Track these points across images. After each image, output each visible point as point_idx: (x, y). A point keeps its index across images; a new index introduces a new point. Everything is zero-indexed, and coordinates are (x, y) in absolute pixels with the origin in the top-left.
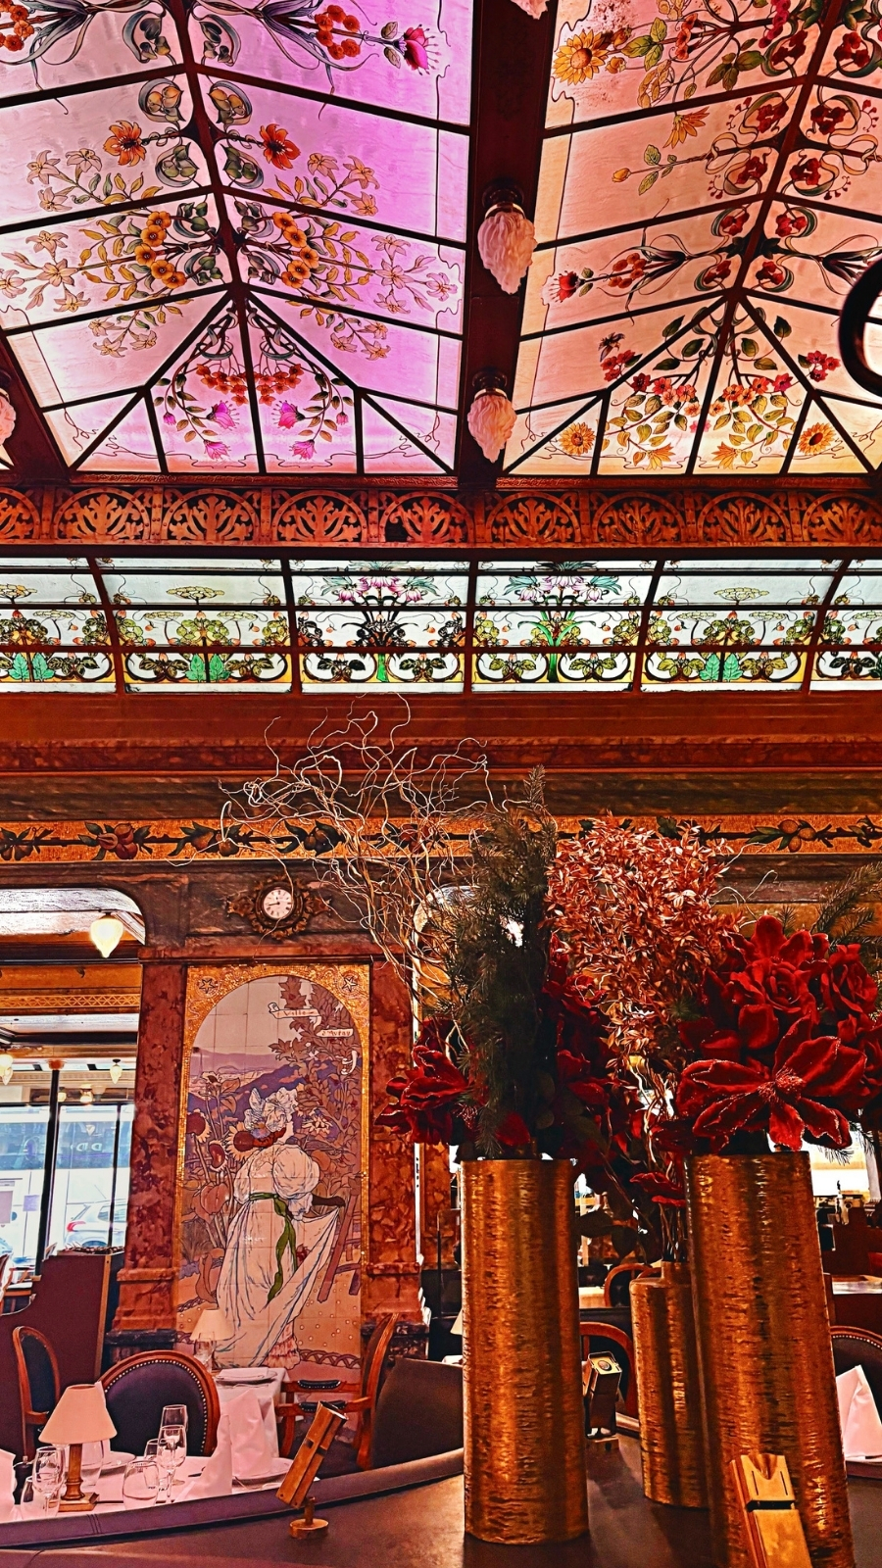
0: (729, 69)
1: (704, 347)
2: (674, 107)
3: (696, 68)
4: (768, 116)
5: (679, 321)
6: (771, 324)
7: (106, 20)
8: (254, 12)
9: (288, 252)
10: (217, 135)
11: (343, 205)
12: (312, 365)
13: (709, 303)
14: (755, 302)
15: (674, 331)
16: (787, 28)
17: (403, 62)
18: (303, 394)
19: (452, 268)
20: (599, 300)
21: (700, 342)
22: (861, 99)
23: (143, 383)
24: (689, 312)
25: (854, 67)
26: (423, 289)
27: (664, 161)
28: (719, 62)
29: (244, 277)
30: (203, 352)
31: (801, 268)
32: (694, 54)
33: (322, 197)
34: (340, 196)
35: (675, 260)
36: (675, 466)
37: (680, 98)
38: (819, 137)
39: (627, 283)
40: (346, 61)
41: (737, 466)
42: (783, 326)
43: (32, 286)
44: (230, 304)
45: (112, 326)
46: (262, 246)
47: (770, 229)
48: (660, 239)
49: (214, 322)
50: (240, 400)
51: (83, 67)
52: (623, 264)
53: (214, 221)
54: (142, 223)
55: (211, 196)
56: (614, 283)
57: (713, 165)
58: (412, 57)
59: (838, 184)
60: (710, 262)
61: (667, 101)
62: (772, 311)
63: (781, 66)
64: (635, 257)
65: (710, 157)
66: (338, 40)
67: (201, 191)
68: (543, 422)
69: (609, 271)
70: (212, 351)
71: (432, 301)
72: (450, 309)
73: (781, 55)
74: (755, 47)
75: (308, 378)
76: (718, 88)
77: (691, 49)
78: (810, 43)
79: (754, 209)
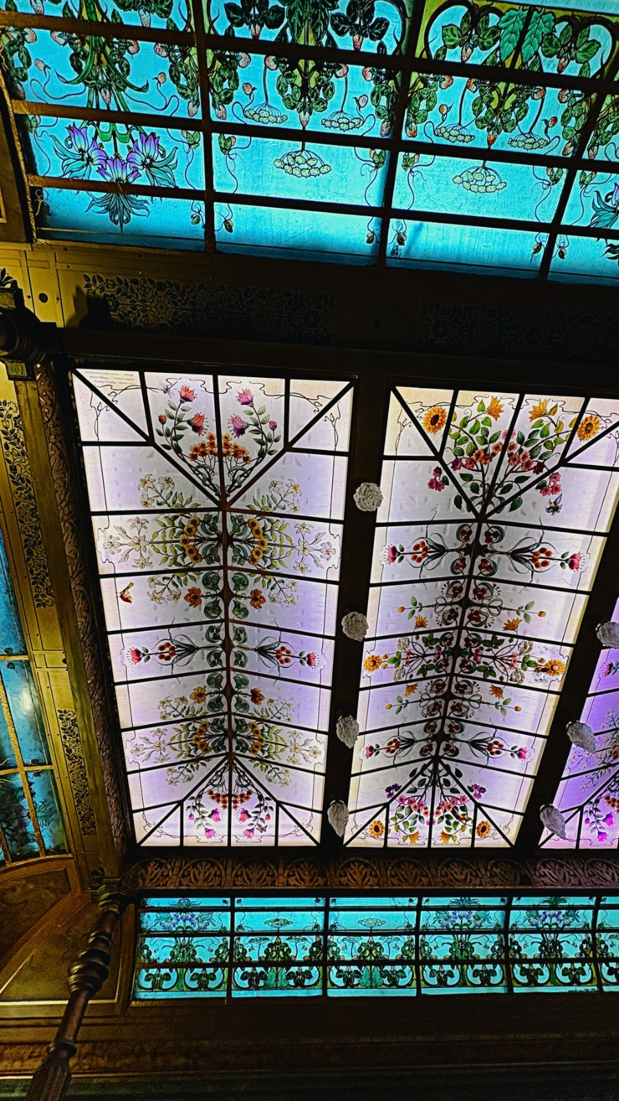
0: (423, 670)
1: (427, 782)
2: (406, 682)
3: (413, 668)
4: (439, 687)
5: (415, 771)
6: (453, 771)
7: (203, 652)
8: (255, 650)
9: (253, 739)
10: (234, 692)
11: (280, 718)
12: (257, 790)
13: (427, 762)
14: (445, 762)
15: (413, 774)
16: (442, 657)
17: (306, 664)
18: (251, 805)
19: (321, 744)
20: (382, 759)
21: (424, 780)
22: (471, 681)
23: (181, 799)
24: (419, 766)
25: (467, 670)
26: (307, 753)
27: (404, 702)
28: (420, 667)
29: (234, 750)
30: (212, 784)
31: (461, 745)
32: (411, 664)
33: (271, 715)
34: (278, 715)
35: (411, 742)
36: (421, 843)
37: (408, 679)
38: (458, 695)
39: (393, 751)
40: (286, 664)
41: (451, 843)
42: (459, 774)
43: (147, 752)
44: (226, 762)
45: (175, 771)
46: (243, 736)
47: (446, 730)
48: (404, 733)
49: (218, 769)
50: (224, 807)
51: (191, 668)
52: (391, 743)
53: (226, 725)
54: (197, 726)
55: (227, 716)
56: (388, 751)
57: (422, 704)
58: (309, 663)
59: (469, 713)
60: (425, 744)
61: (403, 679)
62: (453, 766)
63: (441, 669)
64: (395, 740)
65: (420, 701)
66: (283, 658)
67: (224, 714)
68: (361, 819)
69: (386, 746)
70: (216, 783)
71: (311, 759)
72: (319, 762)
73: (441, 666)
74: (431, 663)
75: (254, 796)
76: (421, 676)
77: (410, 662)
78: (450, 662)
79: (439, 722)
